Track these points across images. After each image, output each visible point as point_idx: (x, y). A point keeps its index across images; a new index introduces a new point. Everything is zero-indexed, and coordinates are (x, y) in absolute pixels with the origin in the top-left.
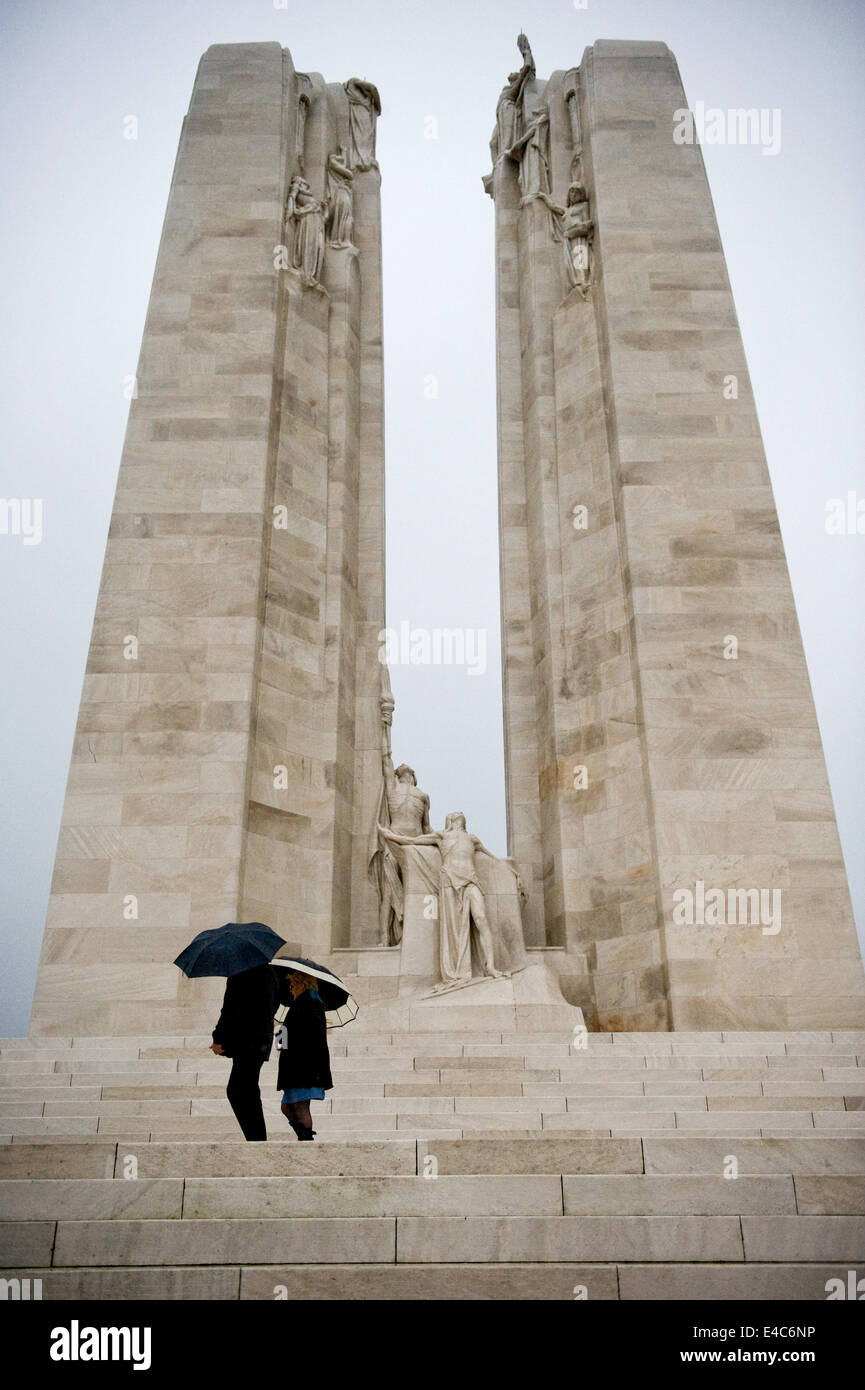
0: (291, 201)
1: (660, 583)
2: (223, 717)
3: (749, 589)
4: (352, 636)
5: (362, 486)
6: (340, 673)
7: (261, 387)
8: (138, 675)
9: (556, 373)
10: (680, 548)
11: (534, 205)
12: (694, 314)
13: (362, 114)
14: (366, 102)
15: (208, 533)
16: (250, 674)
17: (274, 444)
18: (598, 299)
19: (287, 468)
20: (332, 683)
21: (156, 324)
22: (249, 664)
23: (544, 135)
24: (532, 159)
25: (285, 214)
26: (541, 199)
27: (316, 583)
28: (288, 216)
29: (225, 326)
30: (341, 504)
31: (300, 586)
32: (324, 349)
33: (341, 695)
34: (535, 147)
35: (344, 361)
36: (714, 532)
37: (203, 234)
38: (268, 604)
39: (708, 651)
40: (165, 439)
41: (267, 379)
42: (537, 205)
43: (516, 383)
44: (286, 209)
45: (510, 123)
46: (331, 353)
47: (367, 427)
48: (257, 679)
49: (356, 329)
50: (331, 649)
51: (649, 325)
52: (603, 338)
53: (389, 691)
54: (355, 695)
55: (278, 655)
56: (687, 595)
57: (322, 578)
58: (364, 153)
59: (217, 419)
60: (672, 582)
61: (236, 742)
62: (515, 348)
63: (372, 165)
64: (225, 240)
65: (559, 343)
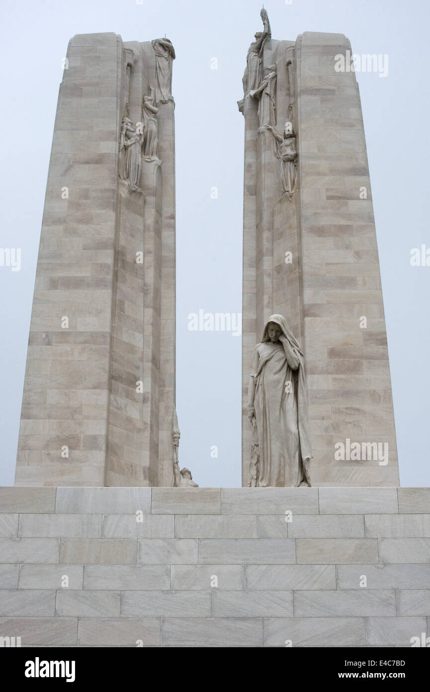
0: (122, 138)
1: (322, 373)
2: (92, 443)
3: (369, 377)
4: (157, 397)
5: (162, 307)
6: (151, 418)
7: (107, 258)
8: (48, 420)
9: (274, 243)
10: (333, 353)
11: (266, 133)
12: (350, 214)
13: (163, 63)
14: (166, 54)
15: (81, 343)
16: (106, 421)
17: (115, 289)
18: (298, 202)
19: (122, 302)
20: (147, 424)
21: (48, 219)
22: (105, 415)
23: (273, 86)
24: (265, 102)
25: (119, 146)
26: (270, 130)
27: (137, 368)
28: (121, 148)
29: (87, 220)
30: (151, 321)
31: (129, 370)
32: (141, 227)
33: (151, 429)
34: (267, 94)
35: (152, 234)
36: (352, 345)
37: (73, 162)
38: (113, 381)
39: (344, 410)
40: (56, 288)
41: (110, 252)
42: (267, 134)
43: (253, 244)
44: (120, 143)
45: (254, 69)
46: (146, 228)
47: (165, 270)
48: (108, 423)
49: (159, 212)
50: (146, 405)
51: (325, 221)
52: (299, 226)
53: (177, 427)
54: (159, 430)
55: (119, 409)
56: (335, 379)
57: (140, 364)
58: (165, 91)
59: (84, 277)
60: (328, 373)
61: (99, 456)
62: (253, 222)
63: (169, 100)
64: (87, 166)
65: (277, 225)
